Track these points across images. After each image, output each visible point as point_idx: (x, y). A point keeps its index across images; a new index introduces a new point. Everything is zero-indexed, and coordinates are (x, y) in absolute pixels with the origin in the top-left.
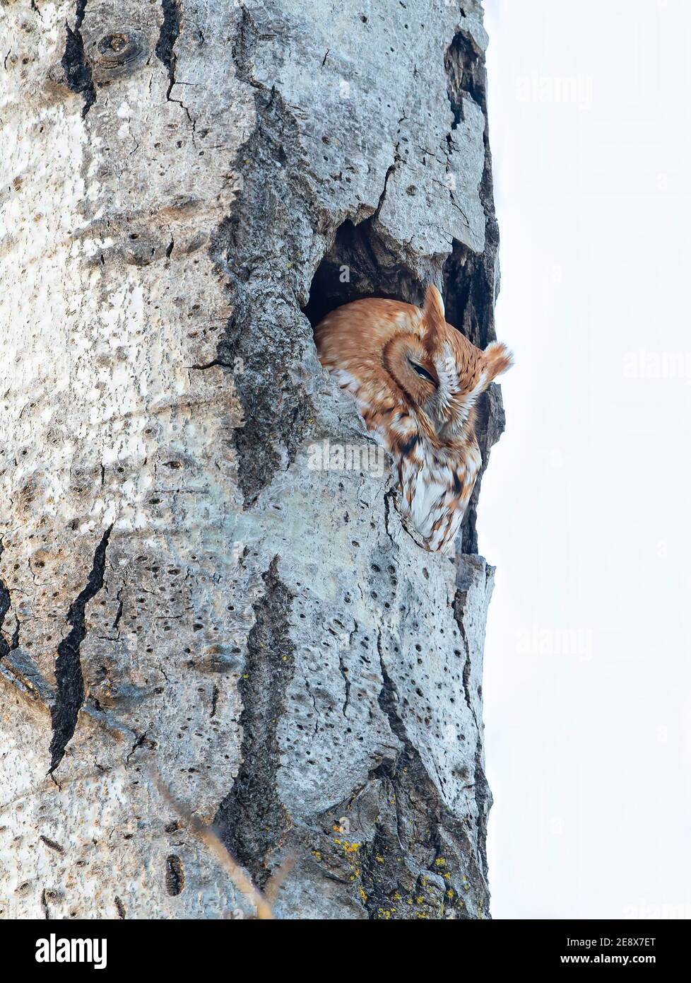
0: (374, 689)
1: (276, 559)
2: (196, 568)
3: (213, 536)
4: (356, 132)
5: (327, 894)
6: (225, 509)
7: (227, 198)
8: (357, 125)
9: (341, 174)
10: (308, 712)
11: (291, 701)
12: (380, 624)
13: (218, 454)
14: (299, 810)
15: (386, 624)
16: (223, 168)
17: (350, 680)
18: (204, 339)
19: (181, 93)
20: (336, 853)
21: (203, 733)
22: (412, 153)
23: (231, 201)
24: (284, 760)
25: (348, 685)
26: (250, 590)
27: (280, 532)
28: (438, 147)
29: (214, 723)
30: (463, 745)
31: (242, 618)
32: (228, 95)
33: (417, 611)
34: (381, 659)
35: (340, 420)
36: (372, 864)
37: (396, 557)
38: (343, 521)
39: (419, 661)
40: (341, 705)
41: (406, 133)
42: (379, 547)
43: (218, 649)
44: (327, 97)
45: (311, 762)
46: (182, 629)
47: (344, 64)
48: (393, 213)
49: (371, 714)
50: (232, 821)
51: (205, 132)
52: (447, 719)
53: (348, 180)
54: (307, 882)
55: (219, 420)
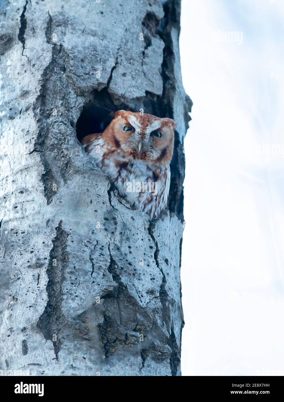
0: (106, 265)
1: (61, 221)
2: (31, 230)
3: (37, 217)
4: (97, 56)
5: (85, 346)
6: (40, 206)
7: (38, 88)
8: (97, 53)
9: (89, 72)
10: (75, 278)
11: (67, 274)
12: (109, 240)
13: (37, 185)
14: (70, 315)
15: (113, 240)
16: (38, 77)
17: (94, 263)
18: (30, 143)
19: (27, 52)
20: (86, 329)
21: (34, 292)
22: (124, 61)
23: (39, 89)
24: (65, 297)
25: (93, 265)
26: (51, 235)
27: (62, 211)
28: (137, 57)
29: (38, 287)
30: (153, 282)
31: (48, 246)
32: (43, 50)
33: (129, 233)
34: (110, 254)
35: (84, 165)
36: (106, 332)
37: (116, 214)
38: (90, 203)
39: (130, 252)
40: (90, 273)
41: (121, 53)
42: (107, 211)
43: (38, 259)
44: (84, 44)
45: (77, 296)
46: (26, 254)
47: (92, 31)
48: (116, 84)
49: (104, 275)
50: (46, 323)
51: (34, 65)
52: (145, 273)
53: (93, 74)
54: (76, 342)
55: (36, 172)
